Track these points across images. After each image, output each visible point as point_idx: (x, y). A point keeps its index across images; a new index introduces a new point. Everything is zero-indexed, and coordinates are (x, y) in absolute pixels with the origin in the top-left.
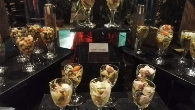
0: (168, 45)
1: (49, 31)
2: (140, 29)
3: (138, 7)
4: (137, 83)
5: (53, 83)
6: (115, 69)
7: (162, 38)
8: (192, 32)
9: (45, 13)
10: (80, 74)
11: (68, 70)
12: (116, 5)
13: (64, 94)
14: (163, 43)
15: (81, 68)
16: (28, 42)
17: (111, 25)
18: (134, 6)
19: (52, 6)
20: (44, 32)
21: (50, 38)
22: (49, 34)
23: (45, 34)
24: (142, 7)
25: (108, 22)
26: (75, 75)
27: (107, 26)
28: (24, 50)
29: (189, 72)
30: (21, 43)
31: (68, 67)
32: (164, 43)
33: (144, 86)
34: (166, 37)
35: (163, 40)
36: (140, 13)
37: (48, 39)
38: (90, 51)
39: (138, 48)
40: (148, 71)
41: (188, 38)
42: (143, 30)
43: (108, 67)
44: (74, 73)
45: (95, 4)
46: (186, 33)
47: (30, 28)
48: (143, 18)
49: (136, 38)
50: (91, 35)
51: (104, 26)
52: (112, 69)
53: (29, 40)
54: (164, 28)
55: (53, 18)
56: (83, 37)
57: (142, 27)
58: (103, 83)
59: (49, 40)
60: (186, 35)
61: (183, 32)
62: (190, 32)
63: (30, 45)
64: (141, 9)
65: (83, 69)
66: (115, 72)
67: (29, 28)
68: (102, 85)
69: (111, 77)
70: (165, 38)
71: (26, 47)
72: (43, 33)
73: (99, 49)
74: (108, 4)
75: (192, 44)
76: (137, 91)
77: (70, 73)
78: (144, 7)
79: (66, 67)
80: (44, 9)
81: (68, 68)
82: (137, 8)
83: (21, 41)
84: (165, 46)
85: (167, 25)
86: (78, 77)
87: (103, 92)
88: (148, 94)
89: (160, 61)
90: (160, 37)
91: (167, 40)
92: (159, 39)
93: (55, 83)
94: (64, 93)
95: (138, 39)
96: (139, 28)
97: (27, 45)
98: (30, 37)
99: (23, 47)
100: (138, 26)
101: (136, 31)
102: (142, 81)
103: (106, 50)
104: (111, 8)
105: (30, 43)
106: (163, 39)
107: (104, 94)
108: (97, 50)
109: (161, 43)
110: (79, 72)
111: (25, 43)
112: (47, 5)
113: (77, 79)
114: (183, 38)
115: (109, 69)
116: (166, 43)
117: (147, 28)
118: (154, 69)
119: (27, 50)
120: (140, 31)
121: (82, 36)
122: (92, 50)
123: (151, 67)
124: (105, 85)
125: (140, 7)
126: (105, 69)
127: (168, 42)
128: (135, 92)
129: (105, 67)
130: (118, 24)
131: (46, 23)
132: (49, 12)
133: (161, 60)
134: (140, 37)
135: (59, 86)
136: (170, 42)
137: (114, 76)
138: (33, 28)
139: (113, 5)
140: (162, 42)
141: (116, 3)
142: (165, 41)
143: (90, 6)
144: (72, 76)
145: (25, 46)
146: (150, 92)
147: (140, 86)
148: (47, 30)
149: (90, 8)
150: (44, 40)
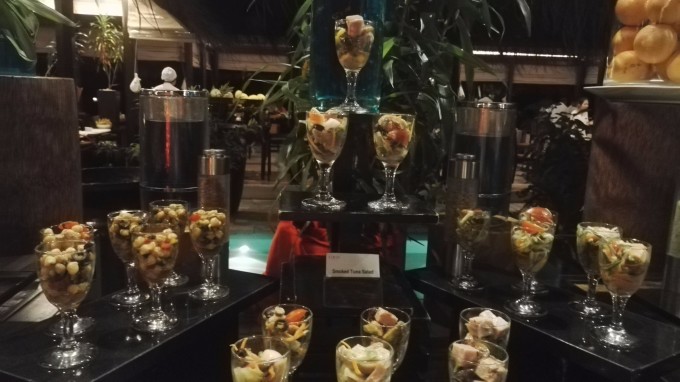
0: (544, 261)
1: (213, 220)
2: (465, 219)
3: (458, 160)
4: (460, 350)
5: (239, 346)
6: (401, 317)
7: (525, 240)
8: (606, 227)
9: (203, 172)
10: (305, 332)
11: (273, 319)
12: (400, 153)
13: (269, 375)
14: (527, 254)
15: (307, 314)
16: (164, 245)
17: (385, 205)
18: (446, 158)
19: (222, 156)
20: (201, 221)
21: (216, 239)
22: (216, 228)
23: (204, 228)
24: (469, 160)
25: (376, 197)
26: (293, 333)
27: (375, 206)
28: (152, 267)
29: (608, 333)
30: (147, 247)
31: (273, 311)
32: (532, 254)
33: (479, 356)
34: (536, 239)
35: (530, 246)
36: (464, 175)
37: (209, 242)
38: (329, 274)
39: (463, 273)
40: (490, 324)
41: (595, 241)
42: (474, 220)
43: (381, 311)
44: (292, 326)
45: (343, 151)
46: (590, 228)
47: (161, 213)
48: (472, 189)
49: (458, 246)
50: (327, 238)
51: (367, 205)
52: (394, 317)
53: (167, 241)
54: (530, 215)
55: (223, 186)
56: (302, 243)
57: (470, 213)
58: (370, 348)
59: (211, 246)
60: (588, 235)
61: (582, 225)
62: (600, 226)
63: (168, 253)
64: (465, 164)
65: (314, 317)
66: (401, 324)
67: (157, 212)
68: (369, 352)
69: (390, 338)
70: (533, 240)
71: (159, 259)
72: (199, 224)
73: (355, 270)
74: (378, 152)
75: (604, 254)
76: (460, 368)
77: (280, 326)
78: (473, 160)
79: (266, 314)
80: (201, 163)
81: (272, 314)
82: (454, 162)
83: (147, 242)
84: (535, 263)
85: (538, 209)
86: (299, 340)
87: (372, 369)
88: (490, 377)
89: (527, 307)
90: (521, 239)
91: (540, 247)
92: (517, 245)
93: (243, 346)
94: (271, 371)
95: (462, 247)
96: (464, 214)
97: (162, 254)
98: (170, 235)
99: (151, 260)
100: (462, 209)
101: (456, 225)
102: (473, 345)
103: (372, 272)
104: (385, 161)
105: (168, 249)
106: (529, 243)
107: (375, 375)
108: (347, 272)
109: (524, 253)
110: (303, 326)
111: (157, 250)
112: (210, 153)
113: (298, 344)
114: (584, 240)
115: (383, 316)
116: (538, 253)
117: (486, 215)
118: (507, 320)
119: (158, 269)
120: (465, 222)
121: (299, 240)
122: (334, 271)
123: (497, 315)
124: (375, 353)
125: (462, 160)
126: (374, 319)
127: (542, 250)
128: (455, 371)
129: (375, 313)
130: (405, 204)
131: (202, 200)
132: (213, 172)
133: (528, 304)
134: (467, 240)
135: (255, 355)
136: (547, 251)
137: (399, 334)
138: (166, 213)
139: (390, 154)
140: (527, 251)
141: (398, 149)
142: (534, 247)
143: (333, 154)
144: (286, 336)
145: (156, 256)
146: (494, 371)
147: (468, 355)
148: (209, 219)
149: (330, 161)
150: (197, 247)
